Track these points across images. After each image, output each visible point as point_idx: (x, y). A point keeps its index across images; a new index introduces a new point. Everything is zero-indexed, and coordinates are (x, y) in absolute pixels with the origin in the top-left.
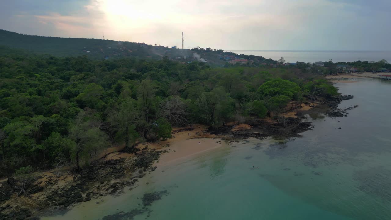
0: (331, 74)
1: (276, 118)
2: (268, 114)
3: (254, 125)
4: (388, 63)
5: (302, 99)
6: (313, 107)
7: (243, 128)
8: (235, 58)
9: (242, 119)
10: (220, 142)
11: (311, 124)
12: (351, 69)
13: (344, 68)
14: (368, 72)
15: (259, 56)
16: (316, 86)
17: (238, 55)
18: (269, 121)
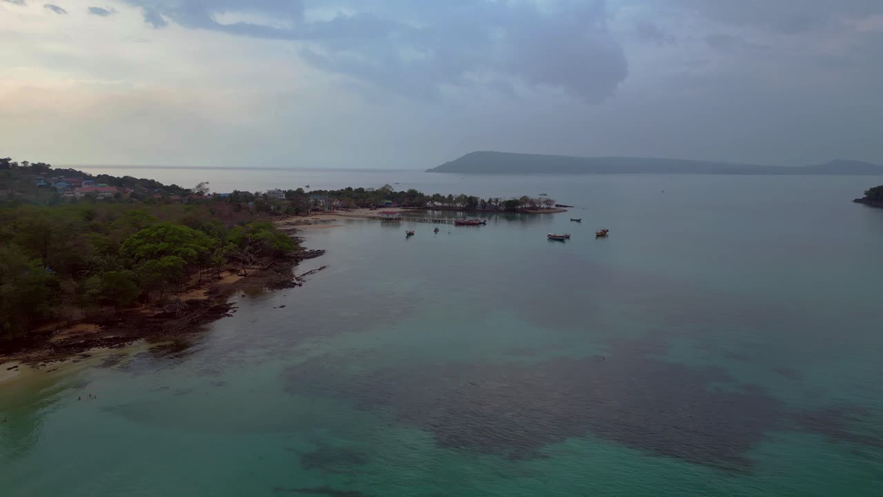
0: (297, 214)
1: (160, 305)
2: (144, 299)
3: (108, 324)
4: (394, 191)
5: (220, 262)
6: (245, 275)
7: (79, 332)
8: (83, 183)
9: (78, 313)
10: (16, 367)
11: (232, 306)
12: (334, 203)
13: (321, 201)
14: (363, 207)
15: (146, 180)
16: (249, 236)
17: (91, 176)
18: (144, 311)
